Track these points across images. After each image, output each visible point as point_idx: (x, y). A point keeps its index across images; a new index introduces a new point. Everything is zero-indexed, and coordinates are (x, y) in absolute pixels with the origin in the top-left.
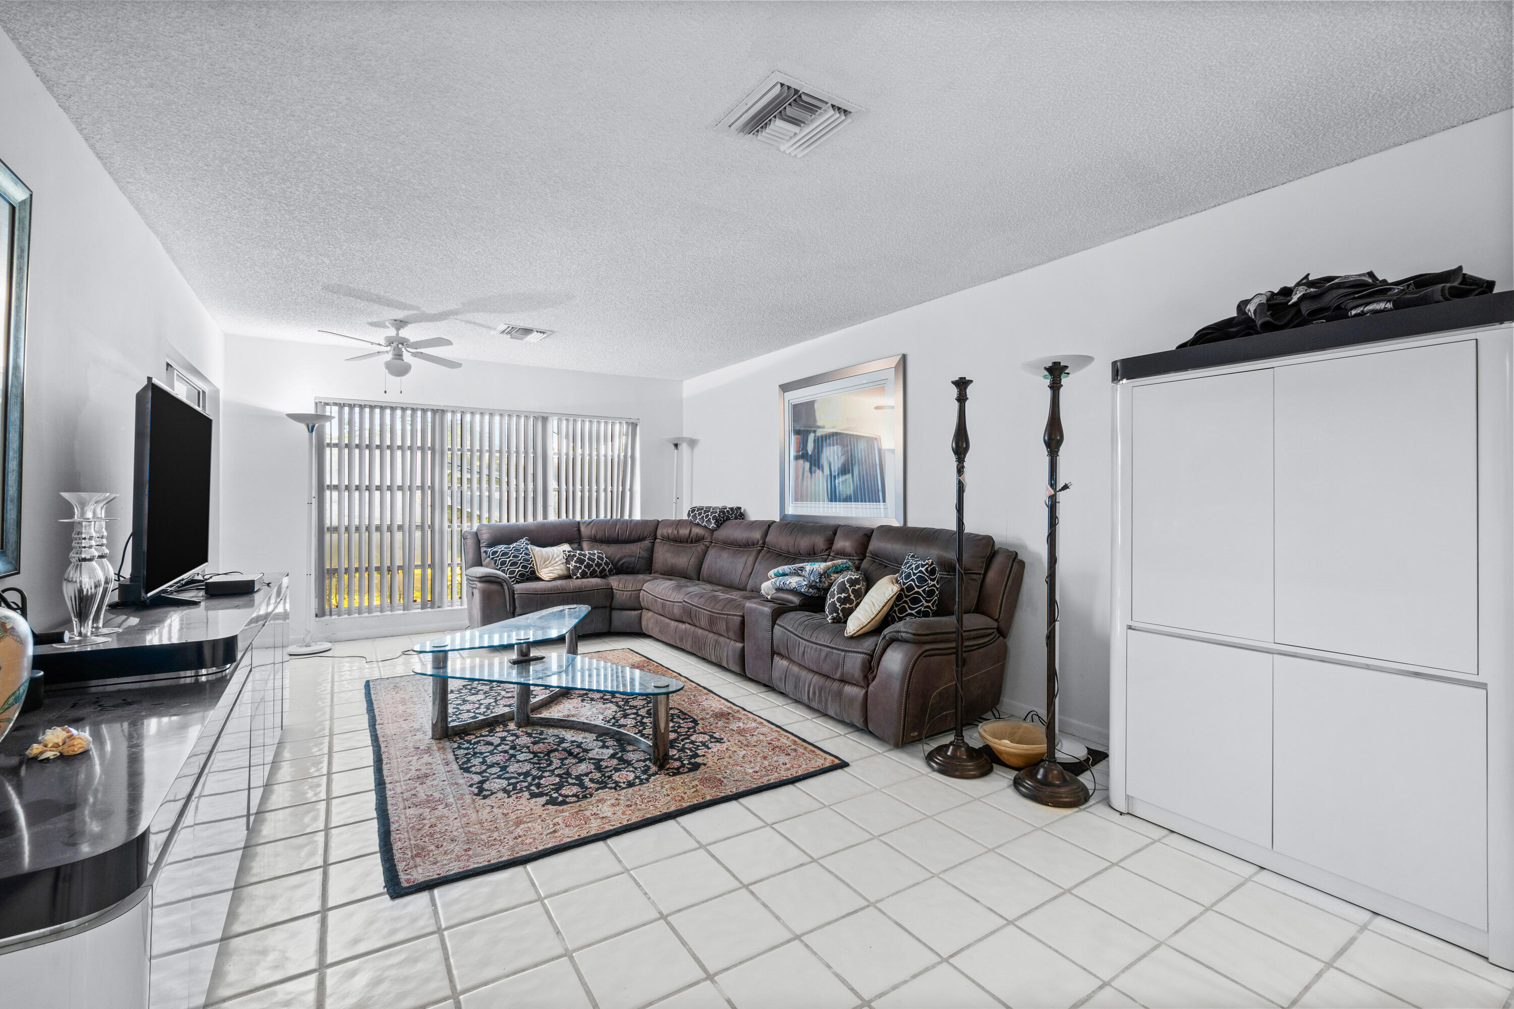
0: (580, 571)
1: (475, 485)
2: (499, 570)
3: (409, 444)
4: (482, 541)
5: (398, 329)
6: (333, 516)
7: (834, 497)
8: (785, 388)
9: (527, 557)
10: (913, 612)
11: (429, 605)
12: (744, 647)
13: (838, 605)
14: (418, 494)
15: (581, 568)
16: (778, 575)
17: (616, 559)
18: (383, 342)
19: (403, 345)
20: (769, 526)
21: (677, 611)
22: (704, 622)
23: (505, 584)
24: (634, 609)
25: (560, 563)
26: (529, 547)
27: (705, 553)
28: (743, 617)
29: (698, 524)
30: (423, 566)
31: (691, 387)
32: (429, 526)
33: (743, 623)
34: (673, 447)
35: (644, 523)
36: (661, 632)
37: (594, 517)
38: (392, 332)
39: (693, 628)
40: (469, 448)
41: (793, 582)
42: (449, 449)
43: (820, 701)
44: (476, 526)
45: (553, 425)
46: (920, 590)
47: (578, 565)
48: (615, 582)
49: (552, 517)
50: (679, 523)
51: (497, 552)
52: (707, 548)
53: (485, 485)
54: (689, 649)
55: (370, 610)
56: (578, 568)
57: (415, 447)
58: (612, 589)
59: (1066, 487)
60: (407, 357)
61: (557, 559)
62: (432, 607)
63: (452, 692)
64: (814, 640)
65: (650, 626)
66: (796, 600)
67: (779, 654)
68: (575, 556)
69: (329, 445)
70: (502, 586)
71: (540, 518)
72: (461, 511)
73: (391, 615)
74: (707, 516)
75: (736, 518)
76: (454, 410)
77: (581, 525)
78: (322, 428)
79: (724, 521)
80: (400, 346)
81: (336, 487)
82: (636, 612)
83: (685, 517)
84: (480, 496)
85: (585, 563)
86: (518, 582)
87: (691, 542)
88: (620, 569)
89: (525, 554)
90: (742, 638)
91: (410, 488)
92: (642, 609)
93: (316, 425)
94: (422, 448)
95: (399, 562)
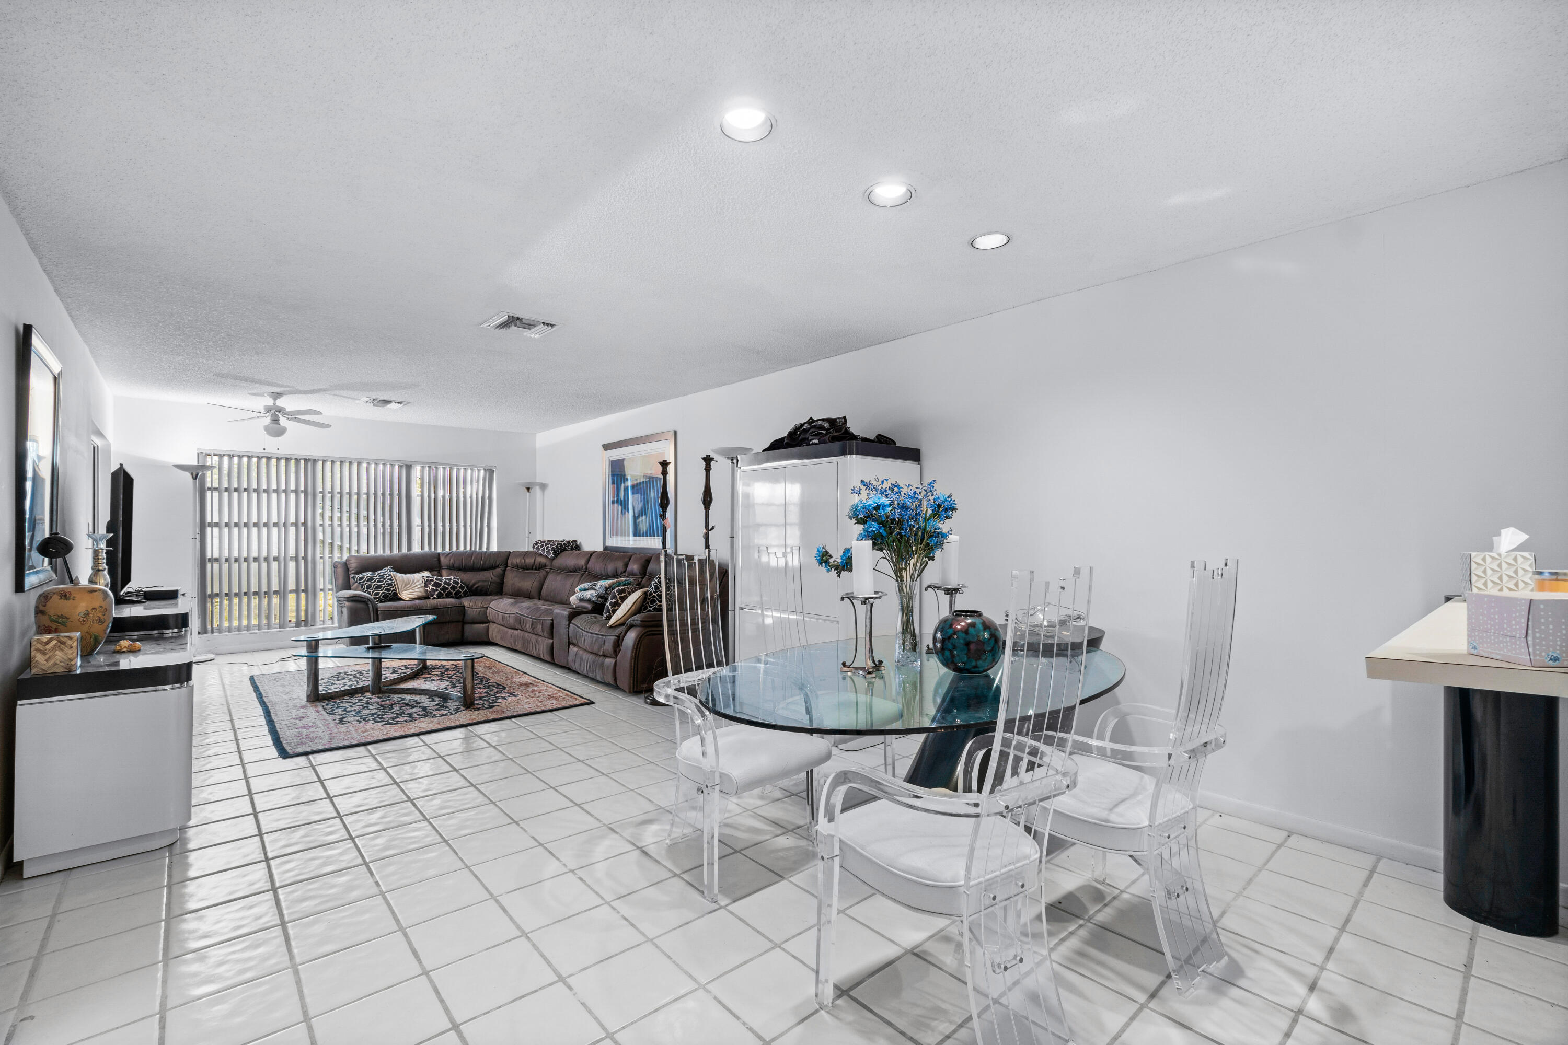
0: (437, 593)
1: (345, 522)
2: (365, 592)
3: (283, 488)
4: (350, 569)
5: (275, 399)
6: (214, 549)
7: (637, 533)
8: (607, 447)
9: (390, 582)
10: (651, 609)
11: (303, 624)
12: (553, 643)
13: (610, 607)
14: (292, 530)
15: (437, 590)
16: (581, 590)
17: (471, 584)
18: (262, 410)
19: (279, 412)
20: (591, 555)
21: (511, 621)
22: (529, 628)
23: (369, 603)
24: (483, 623)
25: (419, 586)
26: (391, 573)
27: (545, 579)
28: (552, 620)
29: (541, 555)
30: (297, 591)
31: (545, 439)
32: (302, 557)
33: (552, 625)
34: (526, 490)
35: (498, 554)
36: (501, 639)
37: (454, 549)
38: (270, 402)
39: (523, 632)
40: (339, 491)
41: (588, 594)
42: (321, 492)
43: (593, 672)
44: (346, 556)
45: (416, 472)
46: (655, 595)
47: (435, 588)
48: (467, 602)
49: (416, 549)
50: (526, 554)
51: (363, 578)
52: (548, 573)
53: (354, 522)
54: (521, 650)
55: (248, 628)
56: (434, 591)
57: (289, 491)
58: (464, 607)
59: (713, 528)
60: (283, 421)
61: (417, 584)
62: (306, 625)
63: (322, 679)
64: (590, 631)
65: (495, 635)
66: (589, 606)
67: (573, 644)
68: (432, 580)
69: (209, 489)
70: (367, 604)
71: (404, 550)
72: (332, 544)
73: (268, 632)
74: (547, 548)
75: (572, 549)
76: (325, 459)
77: (441, 556)
78: (204, 476)
79: (561, 552)
80: (277, 413)
81: (217, 525)
82: (484, 625)
83: (531, 549)
84: (350, 532)
85: (441, 587)
86: (381, 602)
87: (536, 569)
88: (474, 591)
89: (388, 579)
90: (551, 635)
91: (285, 525)
92: (488, 622)
93: (200, 474)
94: (296, 492)
95: (275, 587)
